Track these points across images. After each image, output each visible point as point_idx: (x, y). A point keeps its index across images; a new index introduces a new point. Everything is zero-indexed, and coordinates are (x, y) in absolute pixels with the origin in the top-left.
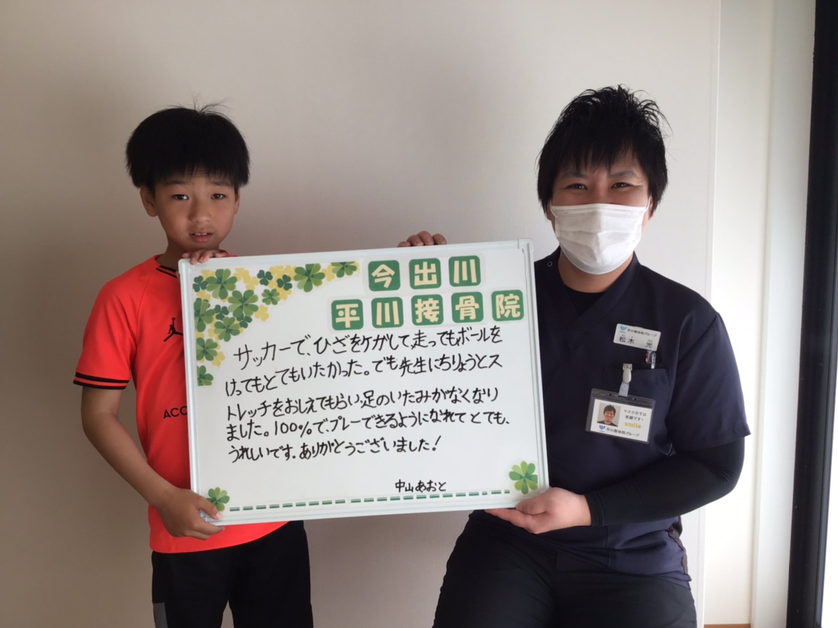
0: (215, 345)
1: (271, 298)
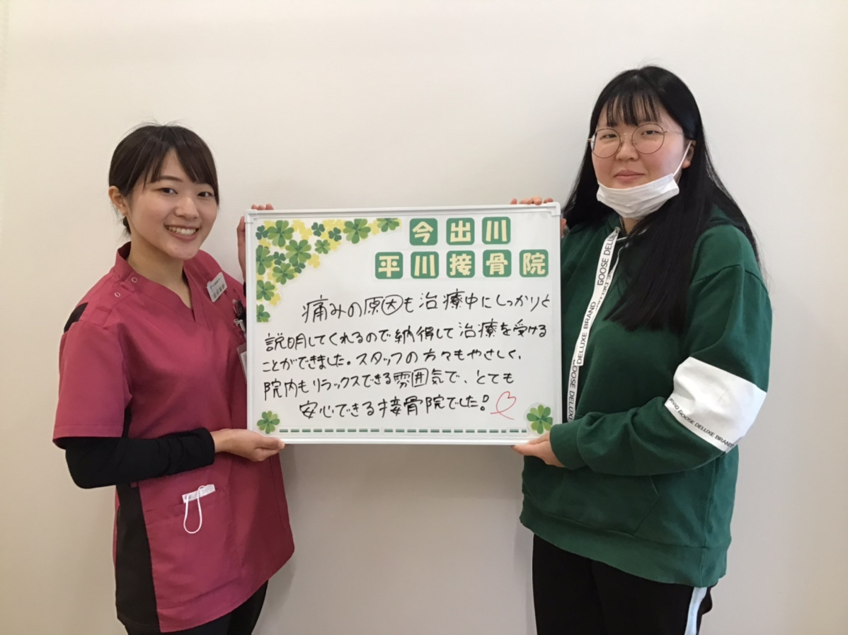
0: (273, 287)
1: (322, 247)
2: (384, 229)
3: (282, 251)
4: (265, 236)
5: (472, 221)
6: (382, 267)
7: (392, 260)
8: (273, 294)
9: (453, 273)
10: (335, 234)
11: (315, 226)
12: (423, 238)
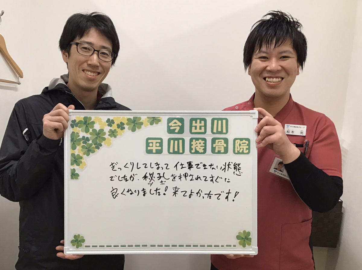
0: (81, 158)
1: (113, 134)
2: (152, 124)
3: (88, 135)
4: (76, 126)
5: (205, 120)
6: (150, 146)
7: (156, 143)
8: (81, 162)
9: (193, 151)
10: (121, 126)
11: (108, 120)
12: (175, 129)
